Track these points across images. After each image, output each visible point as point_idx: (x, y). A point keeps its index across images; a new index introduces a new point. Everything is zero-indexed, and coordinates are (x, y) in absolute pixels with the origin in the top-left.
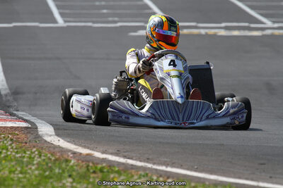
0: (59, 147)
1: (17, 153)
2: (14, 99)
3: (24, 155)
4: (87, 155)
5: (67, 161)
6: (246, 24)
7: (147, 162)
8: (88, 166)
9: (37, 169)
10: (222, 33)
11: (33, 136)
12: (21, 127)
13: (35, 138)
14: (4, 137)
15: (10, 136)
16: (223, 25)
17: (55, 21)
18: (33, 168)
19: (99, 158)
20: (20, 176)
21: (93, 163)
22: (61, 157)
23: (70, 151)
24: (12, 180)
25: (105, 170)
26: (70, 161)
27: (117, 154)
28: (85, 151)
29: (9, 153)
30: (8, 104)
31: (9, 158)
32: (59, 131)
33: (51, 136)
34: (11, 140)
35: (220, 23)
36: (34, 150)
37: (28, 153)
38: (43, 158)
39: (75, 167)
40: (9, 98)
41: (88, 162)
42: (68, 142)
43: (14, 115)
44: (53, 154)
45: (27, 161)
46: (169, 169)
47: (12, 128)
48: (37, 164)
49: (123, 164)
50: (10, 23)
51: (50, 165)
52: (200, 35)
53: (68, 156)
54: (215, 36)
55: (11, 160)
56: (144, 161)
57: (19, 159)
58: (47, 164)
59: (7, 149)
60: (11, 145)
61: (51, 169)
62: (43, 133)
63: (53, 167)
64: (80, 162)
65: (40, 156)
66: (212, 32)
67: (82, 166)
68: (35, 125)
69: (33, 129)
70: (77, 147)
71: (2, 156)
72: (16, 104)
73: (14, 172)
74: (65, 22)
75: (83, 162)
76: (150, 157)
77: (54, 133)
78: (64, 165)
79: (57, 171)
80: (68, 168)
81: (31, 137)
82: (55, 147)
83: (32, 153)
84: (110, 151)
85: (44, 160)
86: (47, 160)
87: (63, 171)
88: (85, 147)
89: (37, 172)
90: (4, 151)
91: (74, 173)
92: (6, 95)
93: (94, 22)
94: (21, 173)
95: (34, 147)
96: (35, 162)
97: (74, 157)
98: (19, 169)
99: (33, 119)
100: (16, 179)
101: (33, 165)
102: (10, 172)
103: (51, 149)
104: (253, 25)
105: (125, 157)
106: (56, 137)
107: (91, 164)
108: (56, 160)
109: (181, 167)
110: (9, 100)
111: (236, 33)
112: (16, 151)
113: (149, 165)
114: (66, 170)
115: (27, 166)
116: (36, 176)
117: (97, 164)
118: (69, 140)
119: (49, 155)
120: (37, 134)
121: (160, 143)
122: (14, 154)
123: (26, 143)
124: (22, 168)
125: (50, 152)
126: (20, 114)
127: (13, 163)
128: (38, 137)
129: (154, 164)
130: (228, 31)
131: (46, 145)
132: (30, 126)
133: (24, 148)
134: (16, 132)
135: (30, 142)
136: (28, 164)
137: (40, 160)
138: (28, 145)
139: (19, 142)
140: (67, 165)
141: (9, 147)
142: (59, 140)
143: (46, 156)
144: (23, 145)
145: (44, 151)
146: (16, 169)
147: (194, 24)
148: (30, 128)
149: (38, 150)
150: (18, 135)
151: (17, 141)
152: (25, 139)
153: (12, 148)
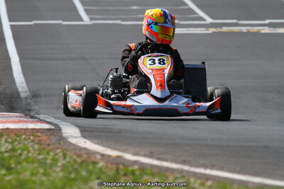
0: (85, 148)
1: (39, 154)
2: (35, 102)
3: (47, 156)
4: (118, 157)
5: (95, 163)
7: (184, 164)
8: (117, 170)
9: (62, 171)
10: (266, 30)
11: (56, 138)
12: (44, 129)
13: (60, 140)
14: (25, 139)
15: (32, 138)
16: (267, 22)
17: (82, 20)
18: (58, 170)
19: (130, 161)
20: (44, 178)
21: (124, 165)
22: (87, 159)
23: (98, 153)
24: (34, 182)
25: (138, 173)
26: (98, 163)
27: (150, 156)
28: (114, 153)
29: (30, 155)
30: (29, 107)
31: (30, 160)
32: (86, 132)
33: (76, 137)
34: (33, 141)
35: (264, 20)
36: (58, 151)
37: (52, 154)
38: (68, 160)
39: (104, 170)
40: (29, 101)
41: (118, 164)
42: (96, 143)
43: (36, 118)
44: (79, 156)
45: (51, 164)
46: (208, 172)
47: (33, 129)
49: (157, 166)
50: (31, 21)
51: (76, 166)
52: (240, 33)
53: (96, 158)
54: (258, 33)
55: (32, 162)
56: (181, 163)
57: (42, 161)
58: (72, 166)
59: (29, 151)
60: (32, 146)
61: (77, 171)
62: (68, 135)
63: (80, 170)
64: (109, 165)
65: (65, 158)
66: (255, 29)
67: (111, 169)
68: (59, 126)
69: (56, 131)
70: (105, 149)
71: (23, 157)
72: (37, 108)
73: (36, 174)
74: (91, 19)
75: (112, 164)
76: (187, 159)
77: (80, 135)
78: (91, 167)
79: (84, 173)
80: (96, 170)
81: (54, 139)
82: (81, 149)
83: (56, 154)
84: (143, 153)
85: (69, 162)
86: (72, 163)
87: (91, 174)
88: (114, 149)
90: (25, 153)
91: (103, 176)
92: (26, 98)
93: (123, 20)
94: (44, 174)
95: (58, 148)
96: (60, 164)
97: (102, 160)
98: (41, 171)
99: (56, 122)
100: (38, 182)
101: (56, 166)
102: (32, 174)
103: (77, 151)
105: (159, 159)
106: (82, 139)
107: (121, 167)
108: (82, 162)
109: (222, 169)
110: (29, 104)
112: (37, 152)
113: (186, 168)
114: (93, 173)
115: (50, 168)
116: (61, 179)
117: (128, 166)
118: (96, 141)
119: (75, 157)
120: (61, 136)
121: (198, 145)
122: (35, 155)
123: (49, 145)
124: (45, 170)
125: (75, 154)
126: (42, 117)
127: (35, 165)
128: (62, 139)
129: (192, 166)
130: (271, 29)
131: (71, 147)
132: (53, 128)
133: (47, 150)
134: (38, 134)
135: (53, 144)
136: (52, 166)
137: (64, 162)
138: (51, 147)
139: (41, 144)
140: (95, 167)
141: (31, 149)
142: (85, 142)
143: (71, 157)
144: (46, 147)
145: (69, 153)
146: (38, 172)
147: (235, 21)
148: (53, 130)
149: (62, 151)
150: (39, 137)
151: (40, 143)
152: (48, 141)
153: (34, 149)
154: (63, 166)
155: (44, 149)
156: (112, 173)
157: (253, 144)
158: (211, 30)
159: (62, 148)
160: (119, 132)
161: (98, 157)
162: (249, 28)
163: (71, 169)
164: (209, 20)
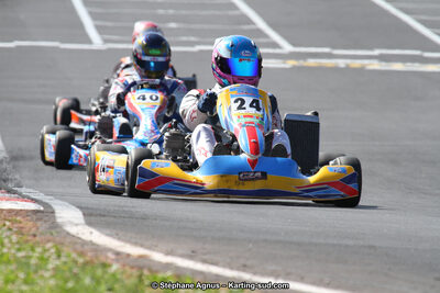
0: (91, 243)
1: (19, 250)
2: (14, 167)
3: (31, 253)
4: (141, 257)
5: (105, 266)
6: (417, 53)
7: (244, 271)
8: (140, 277)
9: (53, 276)
10: (375, 65)
11: (46, 225)
12: (27, 211)
13: (51, 228)
15: (8, 223)
16: (377, 52)
17: (89, 41)
18: (47, 274)
19: (160, 263)
20: (24, 288)
21: (150, 270)
22: (94, 259)
23: (110, 250)
26: (110, 266)
27: (192, 256)
28: (135, 251)
29: (5, 250)
30: (4, 176)
31: (5, 259)
32: (92, 217)
33: (77, 225)
34: (10, 229)
35: (371, 49)
36: (49, 245)
37: (39, 250)
38: (63, 259)
39: (119, 276)
40: (5, 165)
41: (140, 268)
42: (107, 235)
44: (82, 254)
45: (36, 265)
47: (10, 211)
48: (53, 269)
49: (201, 273)
50: (11, 41)
51: (75, 270)
52: (336, 69)
53: (107, 257)
54: (361, 70)
55: (8, 262)
56: (238, 269)
57: (24, 260)
58: (70, 270)
59: (3, 245)
60: (8, 237)
61: (76, 277)
62: (65, 220)
63: (81, 275)
64: (127, 268)
65: (59, 257)
66: (357, 63)
67: (131, 275)
68: (50, 207)
69: (46, 214)
70: (122, 244)
72: (17, 176)
73: (13, 282)
74: (106, 41)
75: (132, 268)
76: (249, 263)
77: (83, 221)
78: (99, 272)
79: (87, 281)
80: (106, 276)
81: (43, 226)
82: (84, 243)
83: (45, 251)
84: (180, 251)
85: (65, 263)
87: (98, 283)
88: (136, 244)
89: (52, 282)
91: (117, 286)
94: (26, 282)
95: (49, 241)
96: (50, 266)
97: (117, 261)
98: (22, 275)
99: (46, 199)
101: (48, 270)
102: (7, 281)
103: (78, 247)
104: (427, 55)
105: (205, 261)
106: (87, 227)
107: (146, 272)
108: (86, 264)
109: (301, 280)
110: (5, 170)
111: (398, 66)
112: (17, 246)
113: (247, 277)
114: (103, 281)
115: (36, 272)
116: (51, 290)
117: (157, 272)
118: (108, 232)
119: (74, 255)
120: (54, 222)
121: (265, 241)
122: (13, 251)
123: (35, 236)
124: (28, 274)
125: (75, 250)
126: (24, 191)
127: (13, 267)
128: (55, 226)
129: (255, 274)
130: (384, 63)
131: (68, 240)
132: (42, 208)
133: (31, 244)
134: (18, 218)
135: (41, 234)
136: (38, 268)
137: (58, 262)
138: (38, 239)
139: (23, 234)
140: (105, 272)
141: (6, 241)
142: (91, 233)
143: (68, 256)
144: (29, 238)
145: (65, 249)
146: (17, 277)
147: (327, 50)
148: (42, 212)
149: (55, 246)
150: (20, 222)
151: (20, 232)
152: (33, 229)
153: (11, 241)
154: (56, 269)
155: (27, 241)
156: (132, 281)
157: (351, 243)
158: (290, 63)
159: (54, 242)
160: (144, 218)
161: (111, 255)
162: (349, 61)
163: (68, 274)
164: (287, 48)
